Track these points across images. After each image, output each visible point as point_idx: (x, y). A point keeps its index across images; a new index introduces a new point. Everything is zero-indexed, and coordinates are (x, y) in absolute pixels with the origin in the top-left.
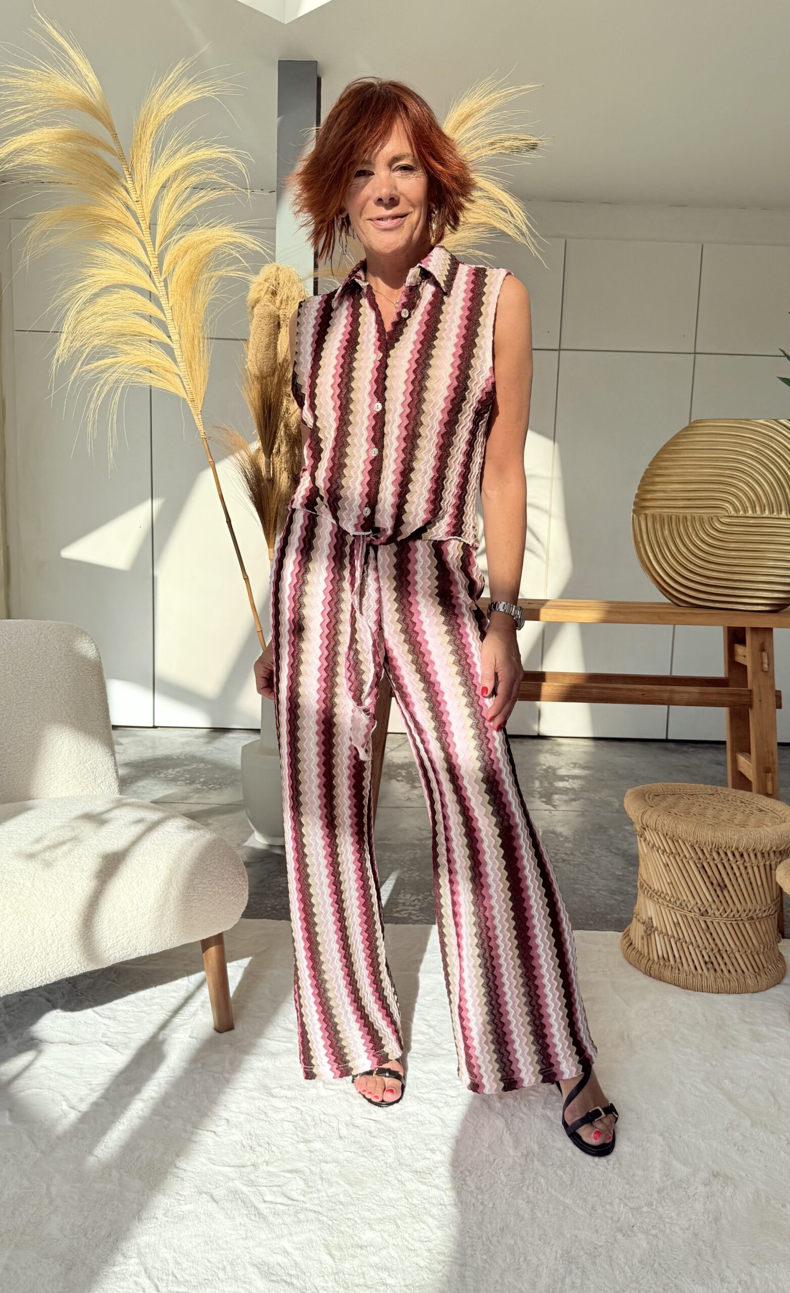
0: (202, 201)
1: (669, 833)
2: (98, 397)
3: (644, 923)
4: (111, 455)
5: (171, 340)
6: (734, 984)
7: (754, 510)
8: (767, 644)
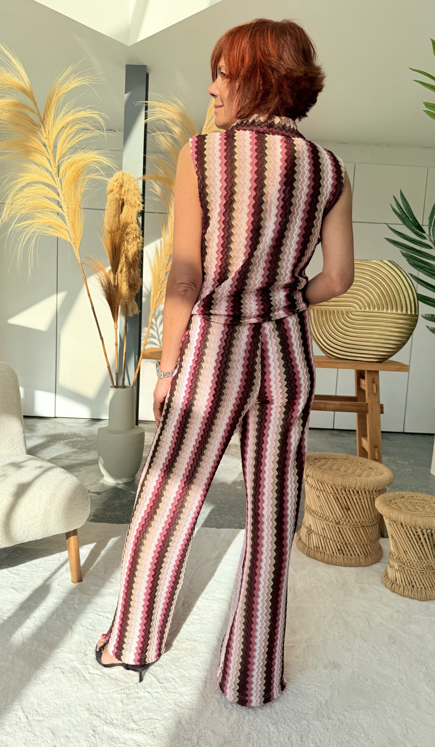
0: (81, 139)
1: (320, 480)
2: (24, 241)
3: (307, 528)
4: (30, 272)
5: (63, 212)
6: (353, 562)
7: (370, 308)
8: (376, 380)
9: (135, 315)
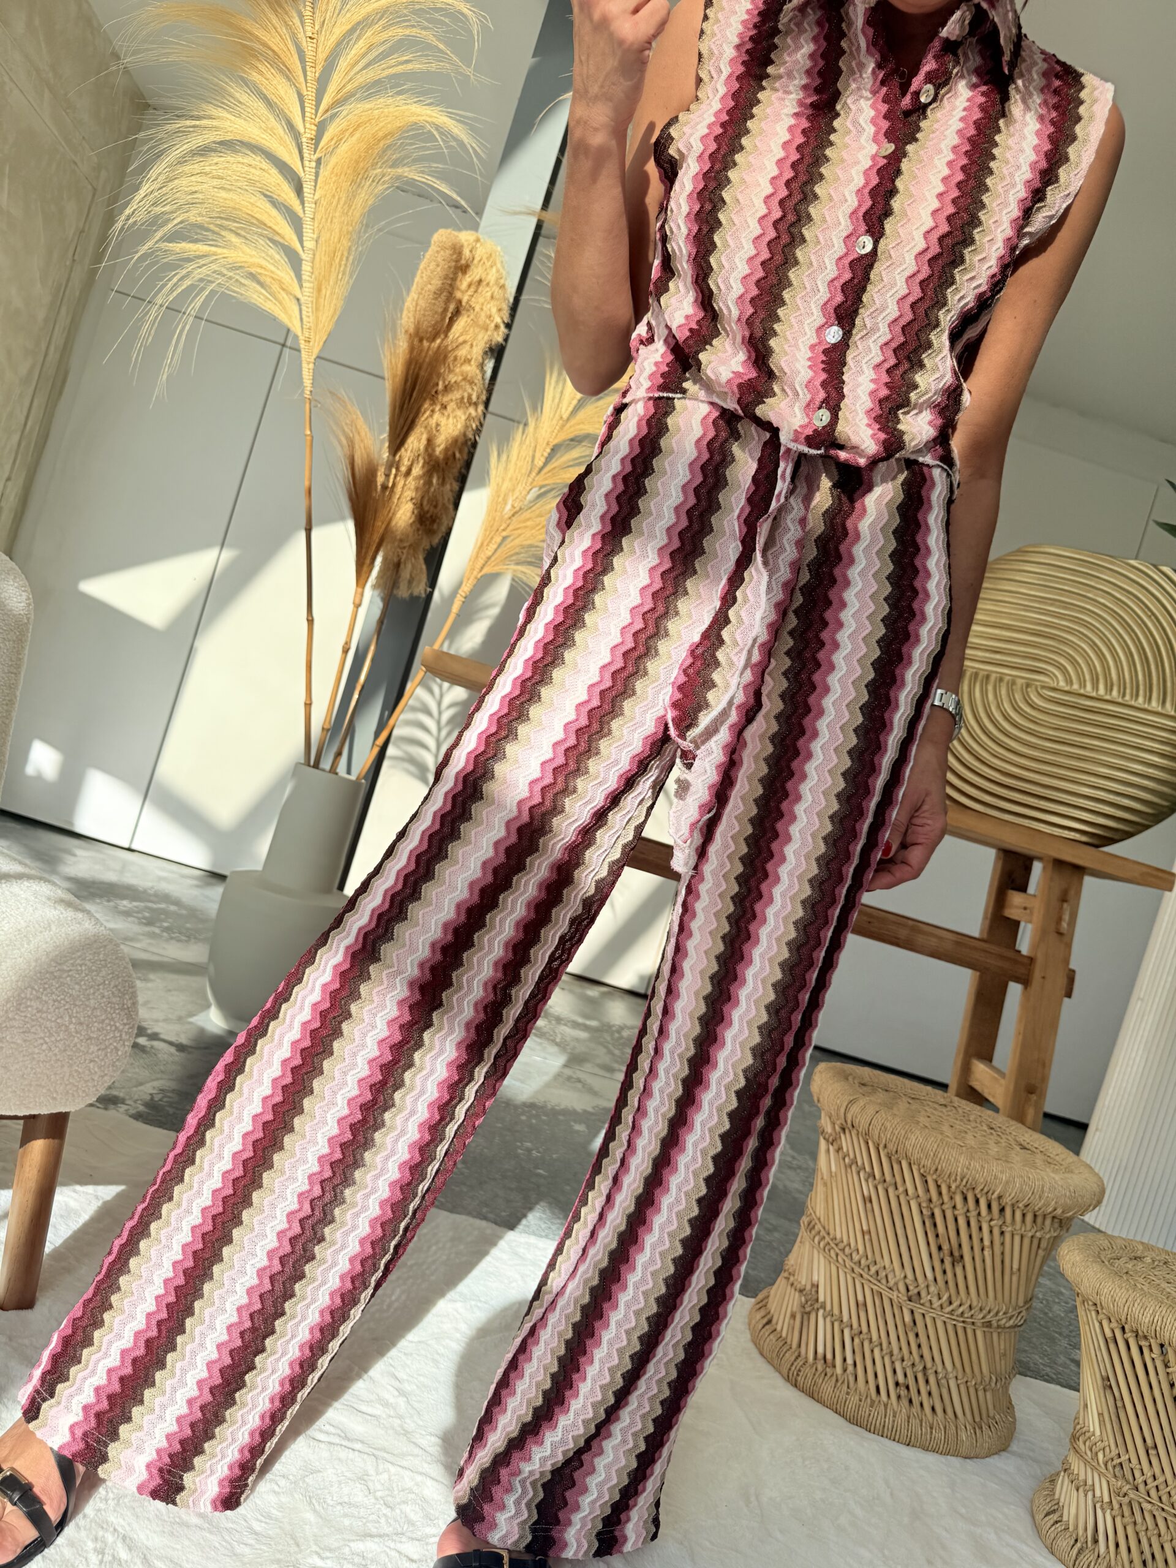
0: (407, 67)
1: (887, 1145)
2: (172, 290)
3: (801, 1291)
4: (165, 377)
5: (302, 247)
6: (939, 1435)
7: (1095, 686)
8: (1072, 892)
9: (414, 599)
